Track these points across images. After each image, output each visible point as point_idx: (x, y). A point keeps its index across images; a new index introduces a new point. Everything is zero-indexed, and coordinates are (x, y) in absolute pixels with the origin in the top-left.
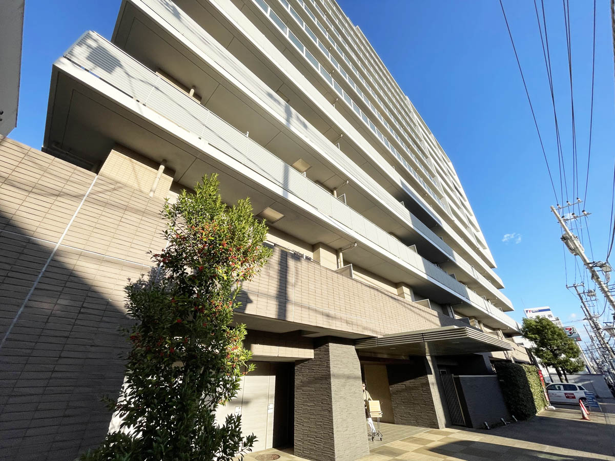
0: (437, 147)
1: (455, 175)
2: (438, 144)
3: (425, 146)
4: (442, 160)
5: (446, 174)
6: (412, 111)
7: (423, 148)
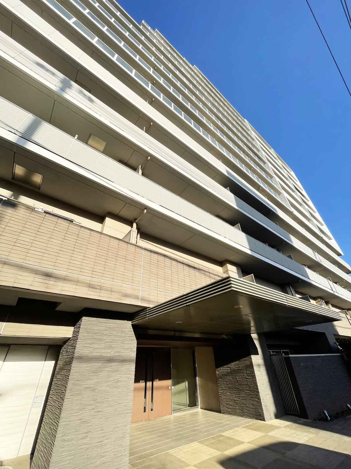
0: (277, 158)
1: (297, 181)
2: (277, 156)
3: (263, 155)
4: (283, 168)
5: (286, 179)
6: (250, 129)
7: (260, 156)
